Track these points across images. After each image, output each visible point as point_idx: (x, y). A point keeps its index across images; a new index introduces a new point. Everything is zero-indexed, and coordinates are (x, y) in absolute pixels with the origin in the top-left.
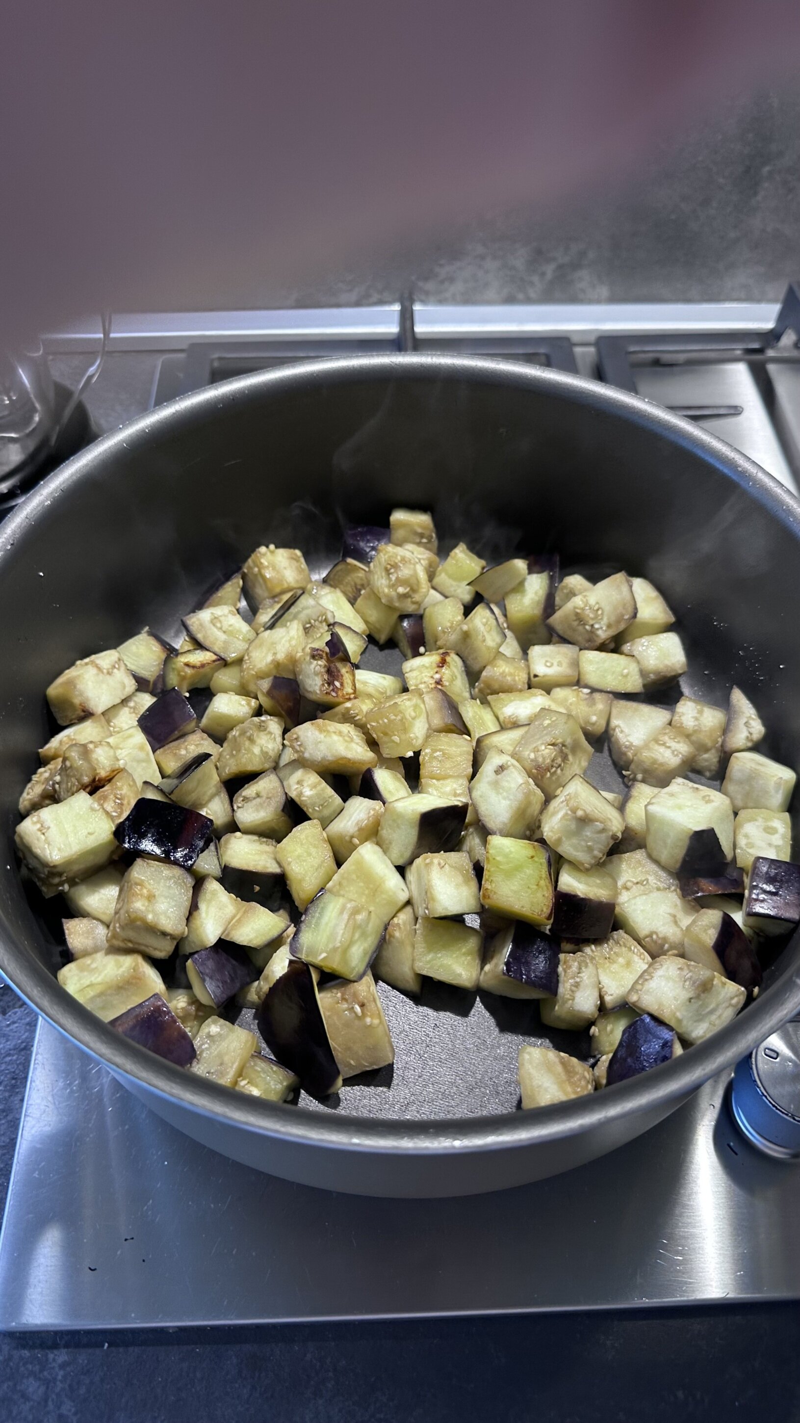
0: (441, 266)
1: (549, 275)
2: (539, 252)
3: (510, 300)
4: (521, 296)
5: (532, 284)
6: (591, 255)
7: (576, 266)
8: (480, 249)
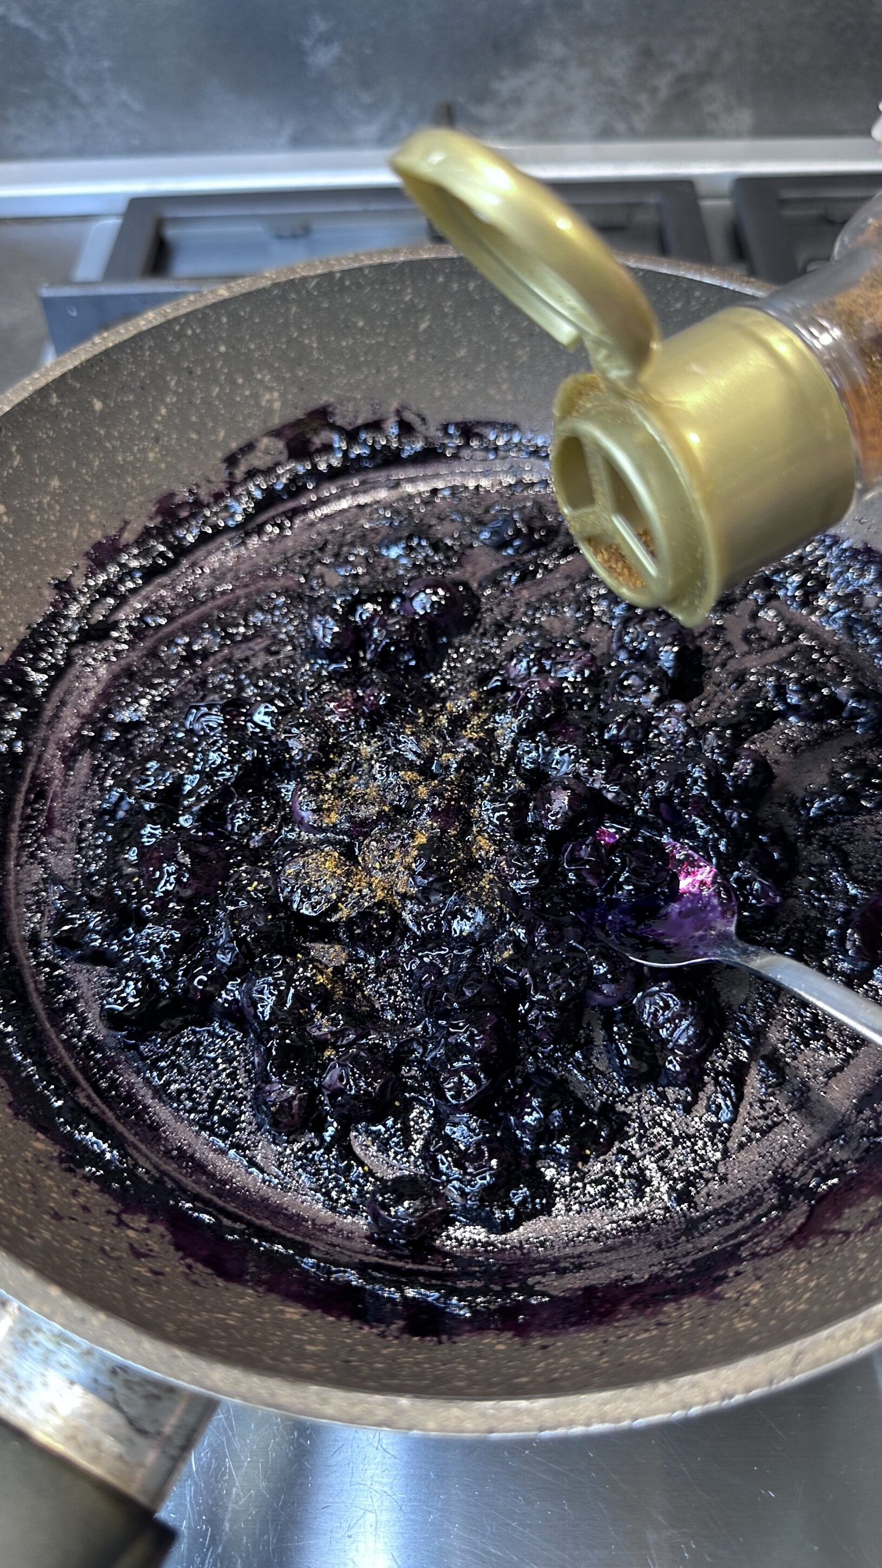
0: (502, 79)
1: (664, 93)
2: (647, 53)
3: (606, 133)
4: (621, 126)
5: (638, 107)
6: (728, 57)
7: (703, 77)
8: (558, 50)
